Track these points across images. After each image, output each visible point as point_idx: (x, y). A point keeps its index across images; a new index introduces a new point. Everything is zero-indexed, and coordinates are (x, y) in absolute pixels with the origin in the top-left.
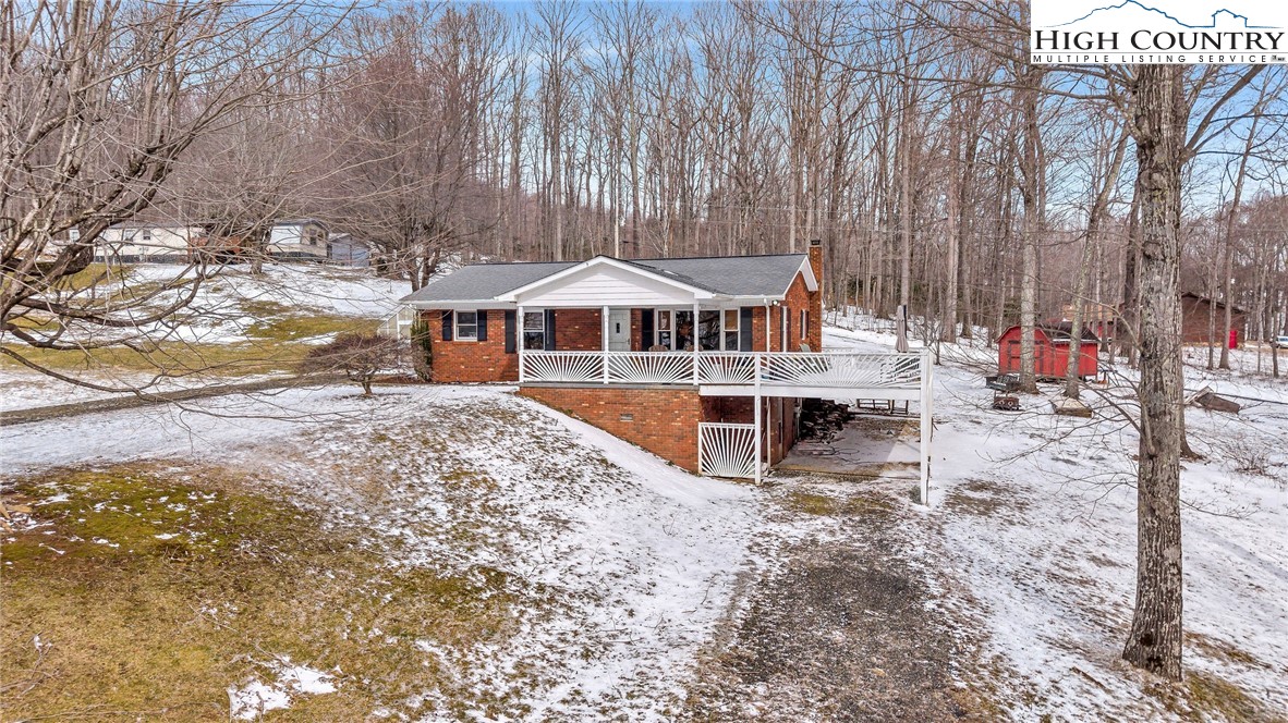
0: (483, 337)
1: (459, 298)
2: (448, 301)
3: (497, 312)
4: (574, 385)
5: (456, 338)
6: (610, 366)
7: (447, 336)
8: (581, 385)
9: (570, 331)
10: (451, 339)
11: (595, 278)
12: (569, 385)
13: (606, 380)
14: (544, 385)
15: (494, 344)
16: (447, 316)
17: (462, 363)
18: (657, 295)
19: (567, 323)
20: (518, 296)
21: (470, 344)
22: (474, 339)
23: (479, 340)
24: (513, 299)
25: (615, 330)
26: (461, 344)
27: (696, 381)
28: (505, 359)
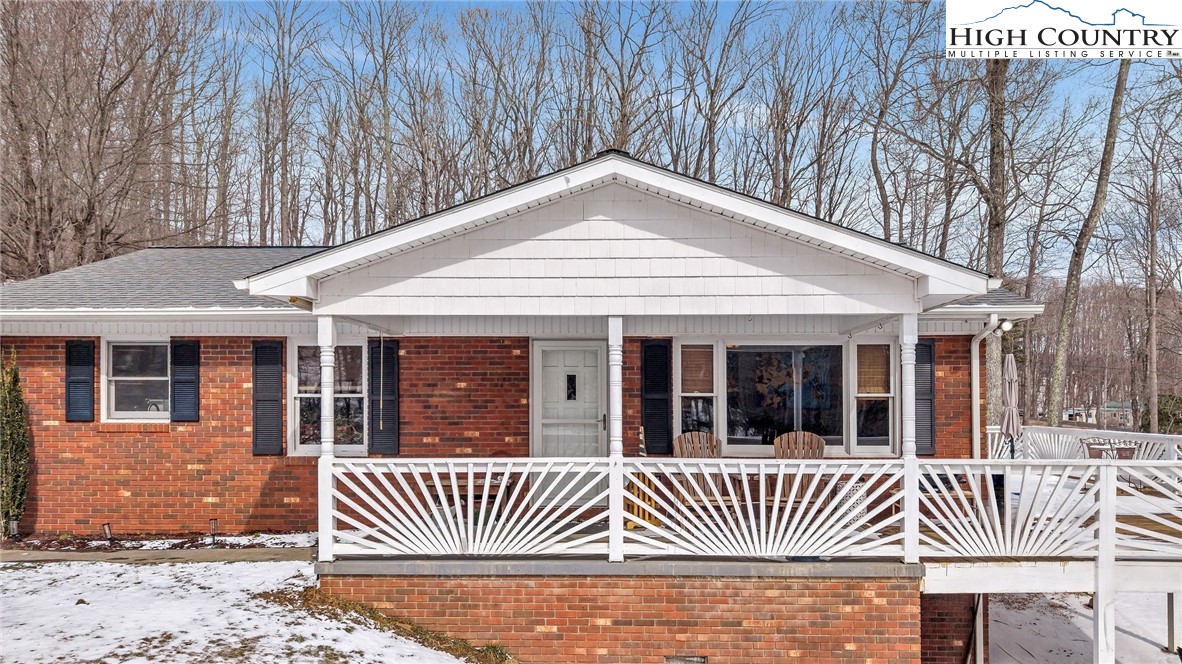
0: (187, 411)
1: (115, 302)
2: (82, 311)
3: (228, 346)
4: (510, 567)
5: (107, 414)
6: (629, 506)
7: (80, 409)
8: (532, 567)
9: (440, 397)
10: (92, 418)
11: (579, 229)
12: (492, 567)
13: (617, 550)
14: (406, 567)
15: (221, 430)
16: (79, 353)
17: (125, 484)
18: (789, 284)
19: (432, 375)
20: (316, 282)
21: (147, 431)
22: (159, 417)
23: (176, 420)
24: (302, 290)
25: (563, 393)
26: (121, 430)
27: (912, 552)
28: (256, 473)
